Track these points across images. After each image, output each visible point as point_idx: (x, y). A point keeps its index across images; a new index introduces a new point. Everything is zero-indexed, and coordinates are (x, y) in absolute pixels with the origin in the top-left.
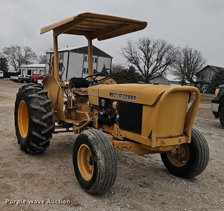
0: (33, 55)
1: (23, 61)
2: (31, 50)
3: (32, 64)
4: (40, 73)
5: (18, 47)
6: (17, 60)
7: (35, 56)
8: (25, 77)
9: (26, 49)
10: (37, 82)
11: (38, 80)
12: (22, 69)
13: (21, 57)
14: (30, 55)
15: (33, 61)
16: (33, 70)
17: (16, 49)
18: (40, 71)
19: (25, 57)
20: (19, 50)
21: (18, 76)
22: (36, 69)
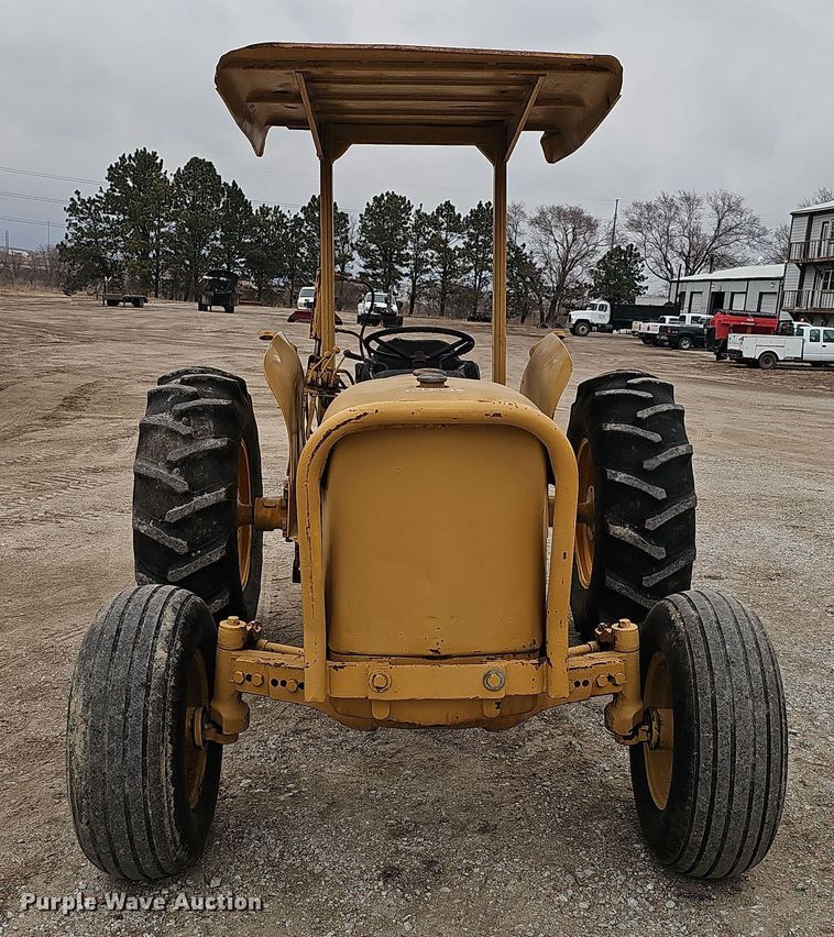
0: (747, 227)
1: (705, 255)
2: (743, 206)
3: (741, 264)
4: (760, 302)
5: (688, 199)
6: (681, 254)
7: (755, 234)
8: (688, 322)
9: (720, 203)
10: (726, 342)
11: (730, 335)
12: (688, 289)
13: (695, 239)
14: (738, 230)
15: (748, 252)
16: (733, 294)
17: (677, 208)
18: (761, 294)
19: (716, 237)
20: (690, 212)
21: (663, 321)
22: (742, 287)
